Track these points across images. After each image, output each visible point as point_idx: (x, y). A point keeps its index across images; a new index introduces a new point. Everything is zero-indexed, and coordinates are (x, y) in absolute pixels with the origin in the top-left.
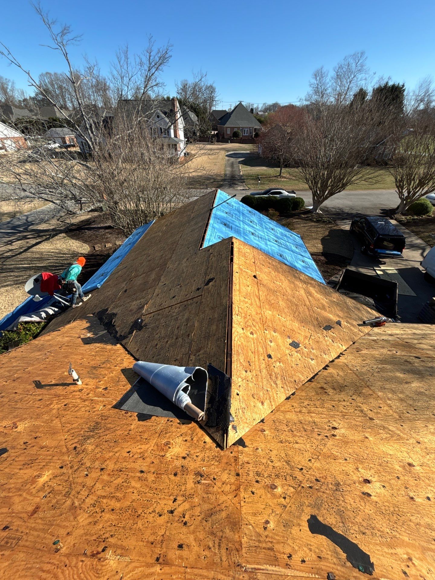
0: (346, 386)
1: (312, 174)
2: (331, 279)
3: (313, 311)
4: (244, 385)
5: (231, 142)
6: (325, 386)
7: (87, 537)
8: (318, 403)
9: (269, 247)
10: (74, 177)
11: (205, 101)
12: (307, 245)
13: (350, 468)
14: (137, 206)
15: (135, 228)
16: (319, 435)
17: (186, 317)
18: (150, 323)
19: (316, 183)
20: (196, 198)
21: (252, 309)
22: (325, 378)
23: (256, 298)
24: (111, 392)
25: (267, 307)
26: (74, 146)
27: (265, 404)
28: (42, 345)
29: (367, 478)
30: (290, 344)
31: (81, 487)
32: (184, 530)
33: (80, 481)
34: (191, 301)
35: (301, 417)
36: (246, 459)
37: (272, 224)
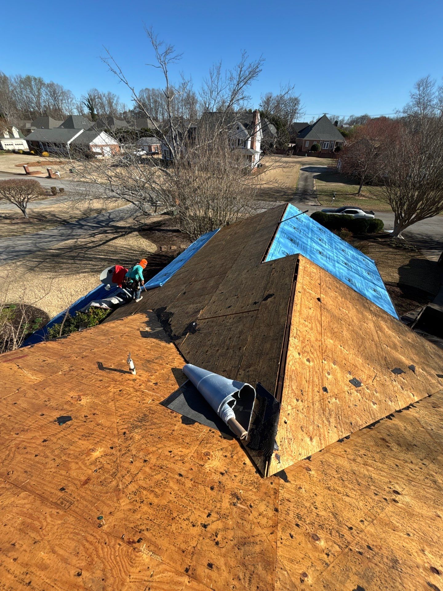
0: (415, 445)
1: (398, 194)
2: (405, 314)
3: (381, 348)
4: (294, 414)
5: (308, 156)
6: (387, 438)
7: (127, 523)
8: (377, 456)
9: (337, 269)
10: (154, 182)
11: (287, 114)
12: (381, 273)
13: (413, 547)
14: (205, 214)
15: (201, 234)
16: (376, 494)
17: (239, 329)
18: (203, 328)
19: (402, 205)
20: (263, 210)
21: (312, 334)
22: (388, 428)
23: (317, 322)
24: (160, 388)
25: (329, 334)
26: (158, 154)
27: (314, 440)
28: (107, 331)
29: (436, 567)
30: (350, 381)
31: (125, 472)
32: (215, 549)
33: (125, 466)
34: (246, 314)
35: (355, 467)
36: (287, 496)
37: (343, 245)
